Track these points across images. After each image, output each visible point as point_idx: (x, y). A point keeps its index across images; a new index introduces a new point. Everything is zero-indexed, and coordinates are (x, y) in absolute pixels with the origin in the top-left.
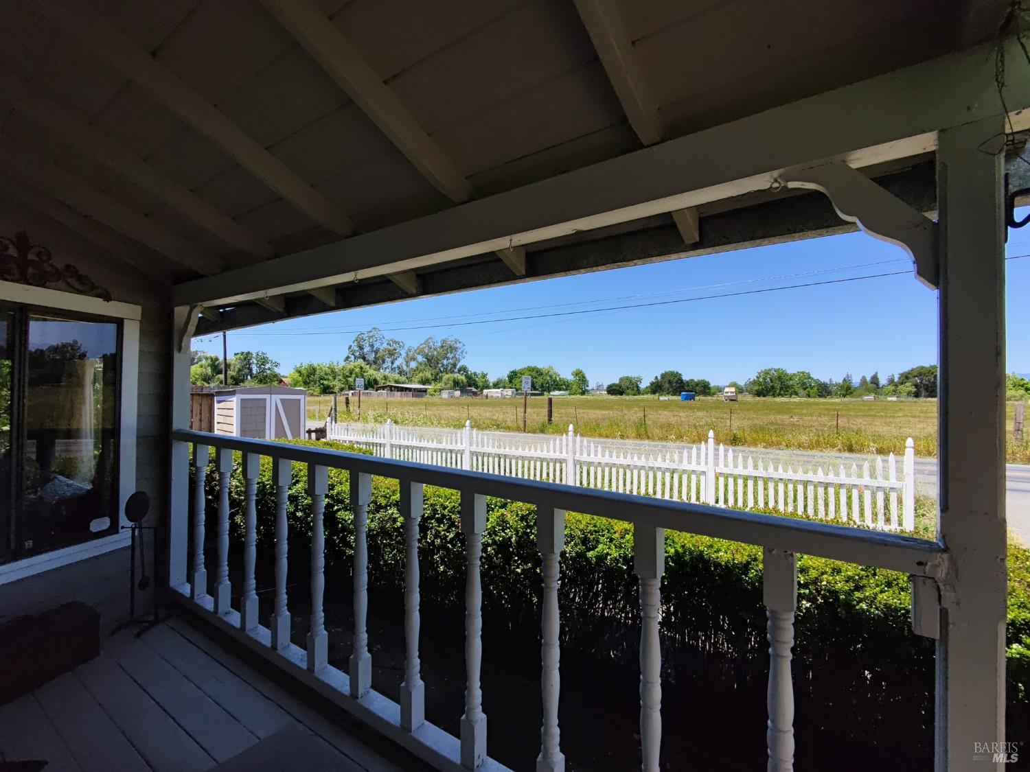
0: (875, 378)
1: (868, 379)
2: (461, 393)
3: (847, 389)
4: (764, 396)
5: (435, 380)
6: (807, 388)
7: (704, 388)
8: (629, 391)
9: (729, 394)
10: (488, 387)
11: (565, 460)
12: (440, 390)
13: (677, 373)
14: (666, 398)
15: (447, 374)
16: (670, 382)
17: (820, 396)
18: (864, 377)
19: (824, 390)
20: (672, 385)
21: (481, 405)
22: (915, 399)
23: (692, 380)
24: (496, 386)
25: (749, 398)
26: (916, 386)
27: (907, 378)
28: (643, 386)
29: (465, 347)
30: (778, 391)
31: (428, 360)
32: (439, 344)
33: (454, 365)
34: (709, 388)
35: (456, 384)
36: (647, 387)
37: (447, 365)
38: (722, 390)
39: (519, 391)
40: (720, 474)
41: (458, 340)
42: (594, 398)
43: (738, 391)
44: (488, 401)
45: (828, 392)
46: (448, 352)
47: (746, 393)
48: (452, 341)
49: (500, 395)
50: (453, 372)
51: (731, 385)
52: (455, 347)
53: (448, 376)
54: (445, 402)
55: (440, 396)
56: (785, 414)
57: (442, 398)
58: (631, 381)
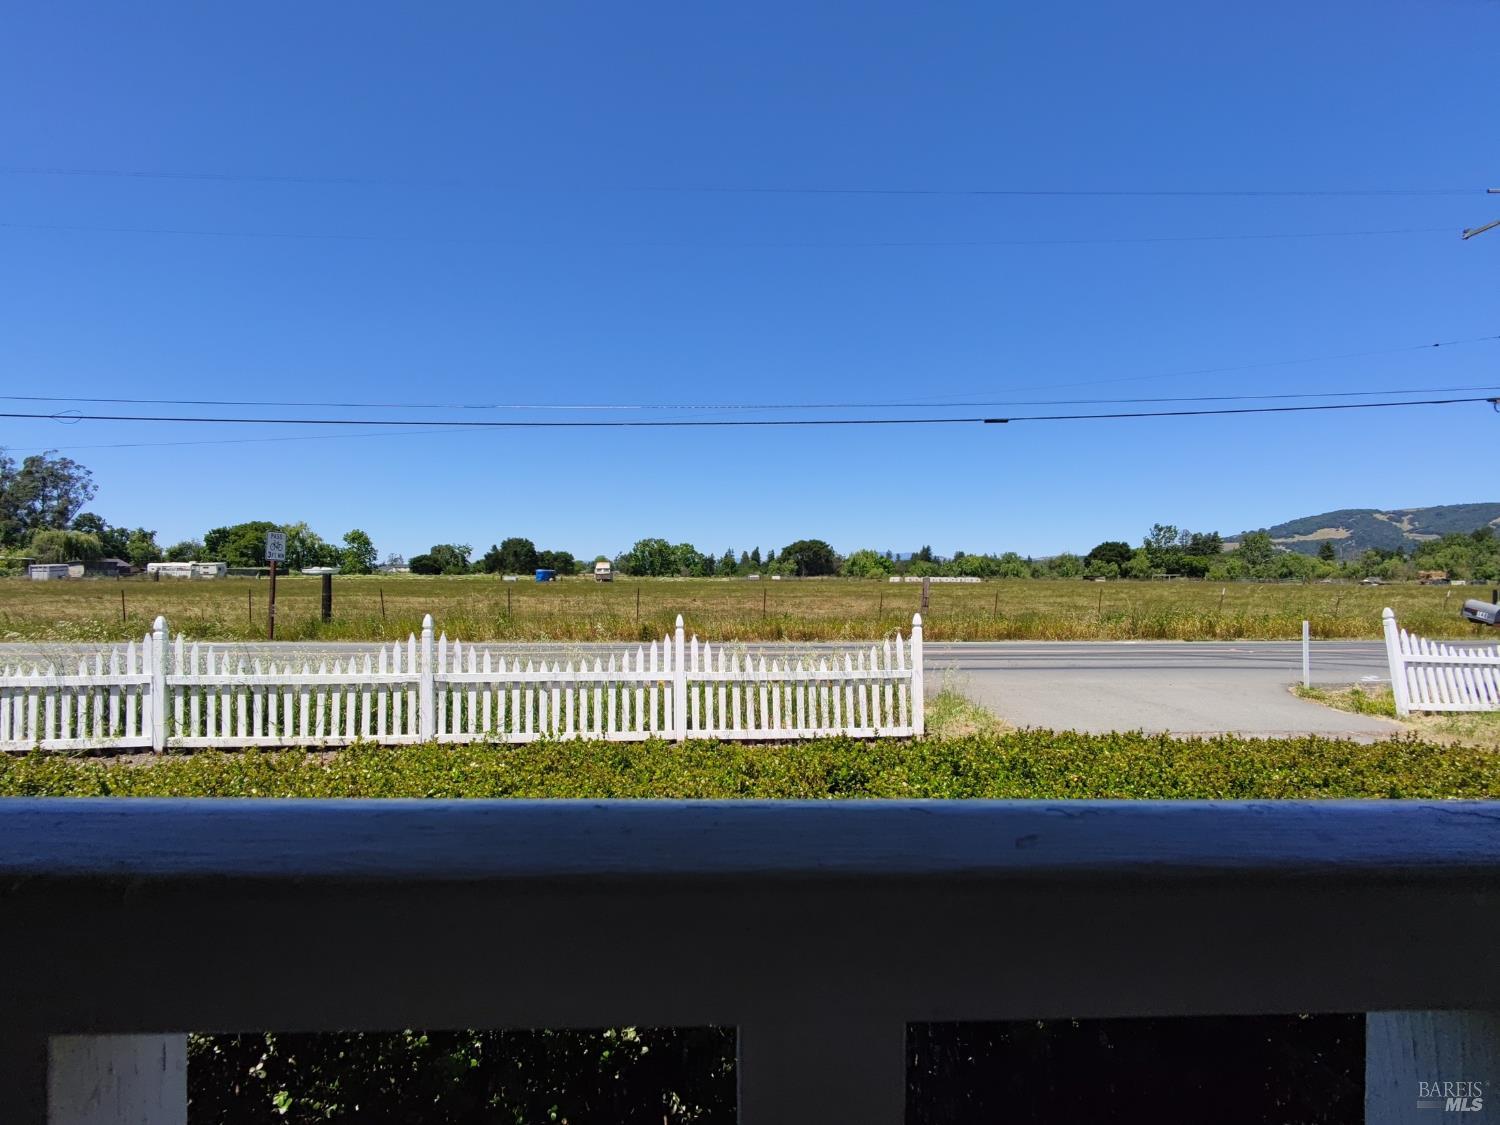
0: (756, 554)
1: (750, 555)
2: (86, 569)
3: (730, 566)
4: (642, 575)
5: (11, 541)
6: (690, 564)
7: (564, 564)
8: (451, 567)
9: (602, 572)
10: (157, 558)
11: (414, 685)
12: (26, 564)
13: (527, 541)
14: (514, 578)
15: (46, 529)
16: (516, 554)
17: (704, 575)
18: (745, 553)
19: (708, 567)
20: (517, 557)
21: (147, 592)
22: (797, 578)
23: (549, 552)
24: (177, 555)
25: (624, 578)
26: (798, 563)
27: (790, 554)
28: (472, 559)
29: (91, 477)
30: (658, 569)
32: (20, 467)
33: (63, 513)
34: (573, 564)
35: (73, 551)
36: (478, 562)
37: (43, 511)
38: (592, 567)
39: (234, 567)
40: (694, 681)
41: (72, 462)
42: (386, 578)
43: (612, 569)
44: (162, 584)
45: (711, 569)
46: (45, 486)
47: (622, 571)
48: (54, 463)
49: (189, 574)
50: (60, 527)
51: (603, 560)
52: (64, 475)
53: (45, 535)
54: (40, 587)
55: (25, 576)
56: (685, 597)
57: (29, 580)
58: (453, 552)
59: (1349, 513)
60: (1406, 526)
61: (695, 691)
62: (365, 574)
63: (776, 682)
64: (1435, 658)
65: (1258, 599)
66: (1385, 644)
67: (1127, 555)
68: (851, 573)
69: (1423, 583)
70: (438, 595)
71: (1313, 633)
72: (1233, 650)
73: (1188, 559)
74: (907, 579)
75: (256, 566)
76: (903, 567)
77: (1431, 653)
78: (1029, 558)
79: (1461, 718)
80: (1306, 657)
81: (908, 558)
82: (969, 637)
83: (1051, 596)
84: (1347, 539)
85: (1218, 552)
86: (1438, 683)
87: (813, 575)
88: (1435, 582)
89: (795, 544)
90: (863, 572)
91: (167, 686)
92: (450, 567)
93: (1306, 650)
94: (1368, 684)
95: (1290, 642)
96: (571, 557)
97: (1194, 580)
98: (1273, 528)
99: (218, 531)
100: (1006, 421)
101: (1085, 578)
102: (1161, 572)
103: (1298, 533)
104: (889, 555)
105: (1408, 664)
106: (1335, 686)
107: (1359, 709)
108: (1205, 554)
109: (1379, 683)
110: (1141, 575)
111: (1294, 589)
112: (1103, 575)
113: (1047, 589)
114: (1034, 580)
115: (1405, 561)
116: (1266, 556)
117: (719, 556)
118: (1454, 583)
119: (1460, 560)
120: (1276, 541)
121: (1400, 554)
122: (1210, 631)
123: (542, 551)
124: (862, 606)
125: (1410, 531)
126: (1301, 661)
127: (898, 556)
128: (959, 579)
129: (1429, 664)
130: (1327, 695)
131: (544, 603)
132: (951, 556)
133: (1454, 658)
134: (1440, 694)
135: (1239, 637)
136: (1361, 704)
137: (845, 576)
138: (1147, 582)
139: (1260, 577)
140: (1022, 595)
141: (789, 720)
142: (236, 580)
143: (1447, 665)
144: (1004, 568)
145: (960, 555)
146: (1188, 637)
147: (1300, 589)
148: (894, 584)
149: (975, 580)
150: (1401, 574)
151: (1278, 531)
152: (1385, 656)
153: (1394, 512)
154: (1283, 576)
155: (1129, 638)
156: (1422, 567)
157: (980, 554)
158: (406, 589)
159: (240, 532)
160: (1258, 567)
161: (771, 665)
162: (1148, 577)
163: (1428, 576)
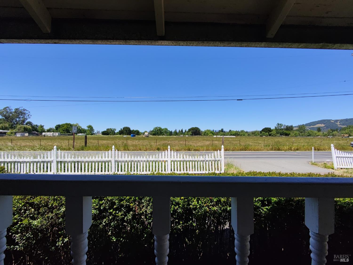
0: (182, 130)
1: (180, 131)
2: (29, 134)
3: (176, 133)
4: (155, 135)
5: (12, 128)
6: (167, 133)
7: (137, 133)
9: (146, 135)
10: (44, 132)
11: (110, 161)
12: (15, 133)
13: (129, 127)
14: (126, 136)
15: (19, 125)
16: (126, 131)
17: (170, 135)
18: (179, 130)
19: (171, 133)
22: (192, 136)
23: (134, 130)
24: (49, 131)
25: (151, 136)
26: (192, 132)
27: (190, 130)
28: (116, 132)
29: (30, 113)
30: (159, 134)
31: (6, 118)
32: (14, 111)
33: (24, 121)
34: (139, 133)
35: (26, 130)
37: (19, 121)
38: (144, 133)
39: (62, 134)
40: (172, 161)
41: (26, 110)
42: (96, 136)
43: (148, 134)
44: (46, 137)
45: (172, 134)
46: (19, 115)
47: (150, 134)
48: (22, 110)
49: (52, 135)
50: (23, 124)
51: (146, 132)
52: (24, 113)
53: (20, 126)
54: (19, 138)
55: (15, 136)
56: (166, 141)
57: (16, 137)
58: (112, 130)
59: (324, 120)
60: (338, 123)
61: (173, 163)
62: (91, 135)
63: (191, 161)
64: (343, 156)
65: (302, 141)
66: (331, 152)
67: (270, 131)
68: (204, 135)
69: (342, 137)
70: (109, 140)
71: (315, 149)
72: (296, 154)
73: (285, 131)
74: (218, 136)
75: (67, 133)
76: (217, 133)
77: (342, 155)
78: (247, 131)
79: (349, 170)
80: (313, 155)
81: (218, 131)
82: (233, 150)
83: (252, 140)
84: (324, 127)
85: (292, 130)
86: (344, 162)
87: (196, 135)
88: (345, 137)
89: (191, 128)
90: (207, 134)
91: (57, 161)
92: (111, 134)
93: (313, 154)
94: (328, 162)
95: (309, 152)
96: (139, 131)
97: (287, 137)
98: (306, 124)
99: (58, 125)
100: (242, 100)
101: (260, 136)
102: (279, 135)
103: (312, 125)
104: (213, 130)
105: (337, 157)
106: (320, 162)
107: (326, 167)
108: (289, 130)
109: (330, 162)
110: (274, 135)
111: (311, 139)
112: (265, 135)
113: (251, 139)
114: (248, 137)
115: (338, 132)
116: (304, 131)
117: (173, 131)
118: (350, 137)
119: (352, 132)
120: (306, 127)
121: (337, 130)
122: (290, 149)
123: (132, 130)
124: (208, 143)
125: (340, 125)
126: (312, 156)
127: (216, 131)
128: (230, 136)
129: (342, 157)
130: (318, 164)
131: (134, 142)
132: (228, 131)
133: (348, 156)
134: (345, 164)
135: (297, 150)
136: (326, 166)
137: (203, 136)
138: (275, 137)
139: (303, 136)
140: (245, 140)
141: (194, 169)
142: (62, 137)
143: (346, 157)
144: (241, 133)
145: (230, 131)
146: (286, 150)
147: (312, 139)
148: (215, 138)
149: (234, 137)
150: (337, 135)
151: (307, 125)
152: (331, 155)
153: (336, 120)
154: (308, 136)
155: (271, 151)
156: (342, 133)
157: (235, 130)
158: (102, 139)
159: (63, 125)
160: (302, 134)
161: (190, 157)
162: (276, 136)
163: (344, 136)
